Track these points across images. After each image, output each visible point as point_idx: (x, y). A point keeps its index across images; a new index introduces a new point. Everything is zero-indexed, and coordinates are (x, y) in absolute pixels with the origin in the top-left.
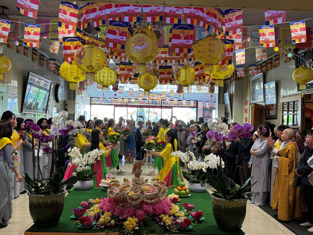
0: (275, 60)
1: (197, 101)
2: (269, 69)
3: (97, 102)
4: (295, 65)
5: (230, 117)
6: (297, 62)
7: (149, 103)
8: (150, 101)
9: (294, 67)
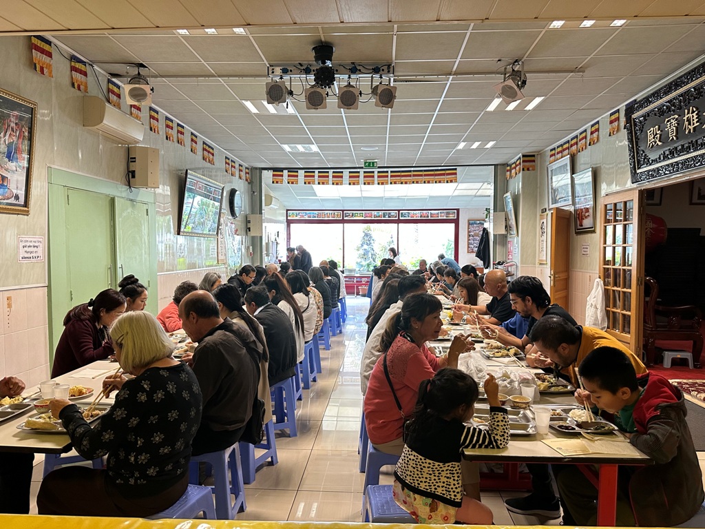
0: (592, 133)
1: (458, 210)
2: (583, 148)
3: (297, 216)
4: (627, 138)
6: (630, 133)
7: (379, 217)
8: (381, 213)
9: (625, 143)
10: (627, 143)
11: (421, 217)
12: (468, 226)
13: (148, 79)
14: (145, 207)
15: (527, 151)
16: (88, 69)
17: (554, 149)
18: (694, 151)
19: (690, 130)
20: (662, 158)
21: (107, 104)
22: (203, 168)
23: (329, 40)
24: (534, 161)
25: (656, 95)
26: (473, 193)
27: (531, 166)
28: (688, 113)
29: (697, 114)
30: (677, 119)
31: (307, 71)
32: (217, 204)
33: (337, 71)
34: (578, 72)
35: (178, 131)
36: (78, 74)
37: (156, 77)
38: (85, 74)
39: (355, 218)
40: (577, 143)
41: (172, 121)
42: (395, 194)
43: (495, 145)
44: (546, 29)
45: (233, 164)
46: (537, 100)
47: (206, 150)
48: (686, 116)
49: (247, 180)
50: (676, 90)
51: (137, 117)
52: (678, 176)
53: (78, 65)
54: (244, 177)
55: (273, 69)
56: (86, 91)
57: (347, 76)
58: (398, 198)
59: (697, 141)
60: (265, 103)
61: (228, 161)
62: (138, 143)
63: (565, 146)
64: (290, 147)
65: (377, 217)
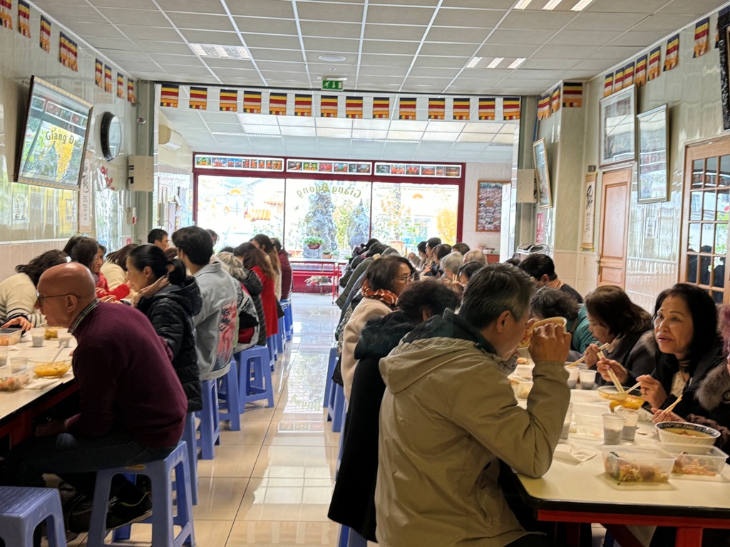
0: (668, 52)
1: (464, 165)
2: (654, 75)
3: (210, 164)
4: (719, 61)
6: (724, 55)
7: (342, 170)
8: (345, 164)
9: (717, 70)
10: (719, 70)
11: (407, 173)
12: (479, 190)
15: (572, 76)
17: (611, 75)
22: (59, 77)
24: (580, 93)
26: (488, 138)
27: (576, 100)
32: (77, 137)
35: (20, 13)
39: (303, 171)
40: (645, 67)
42: (367, 135)
43: (524, 64)
45: (108, 72)
47: (65, 47)
49: (129, 99)
54: (125, 95)
58: (373, 141)
63: (629, 71)
64: (204, 48)
65: (339, 170)
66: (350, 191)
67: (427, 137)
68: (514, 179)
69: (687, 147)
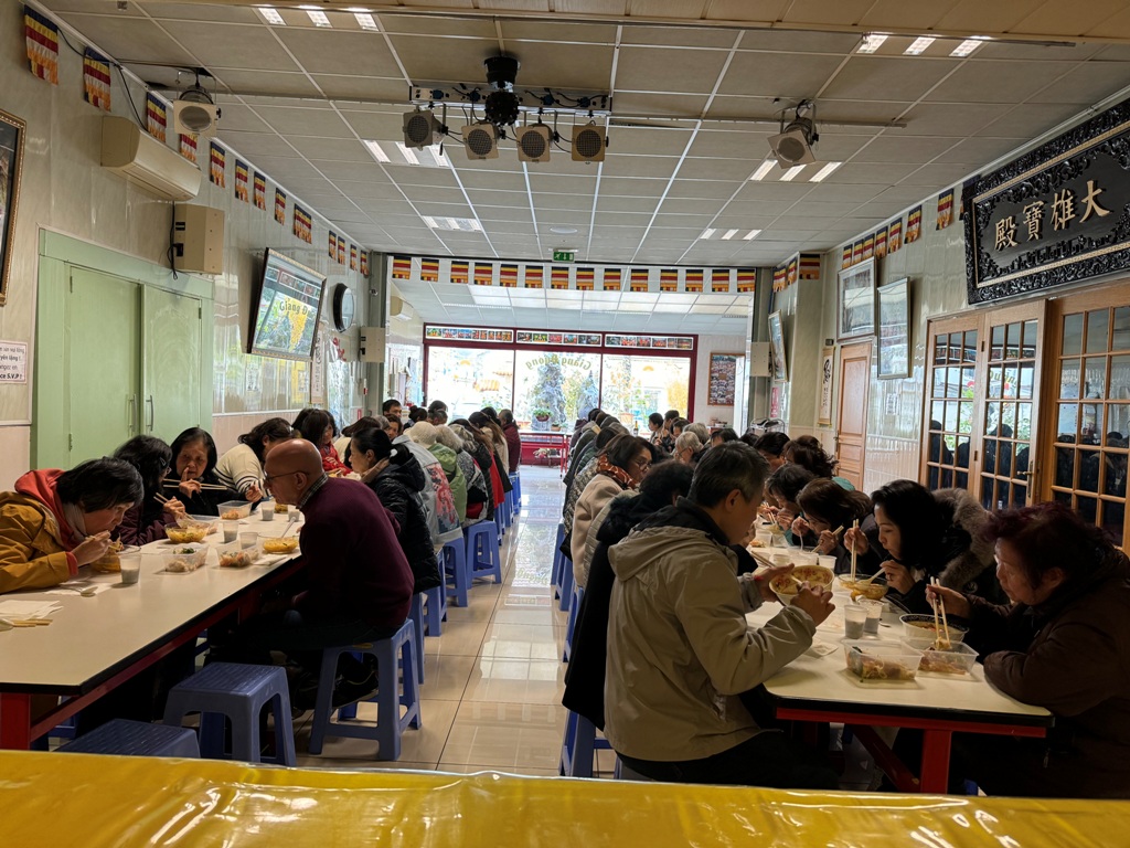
0: (910, 224)
1: (696, 337)
2: (895, 247)
3: (440, 335)
4: (963, 234)
5: (783, 374)
6: (969, 227)
7: (572, 342)
8: (575, 335)
9: (962, 241)
10: (963, 242)
11: (638, 344)
12: (711, 363)
13: (213, 95)
14: (196, 304)
15: (809, 247)
16: (113, 73)
17: (851, 246)
18: (1066, 257)
19: (1061, 224)
20: (1016, 267)
21: (142, 132)
22: (293, 248)
23: (511, 49)
24: (817, 264)
25: (1012, 168)
26: (721, 310)
27: (813, 272)
28: (1059, 199)
29: (1072, 201)
30: (1041, 208)
31: (474, 98)
32: (310, 308)
33: (521, 100)
34: (896, 125)
35: (256, 185)
36: (95, 79)
37: (226, 92)
38: (107, 80)
39: (533, 342)
40: (886, 239)
41: (246, 167)
42: (598, 306)
43: (759, 235)
44: (852, 54)
45: (342, 244)
46: (830, 168)
47: (299, 219)
48: (1056, 203)
49: (362, 271)
50: (1042, 161)
51: (190, 157)
52: (1040, 294)
53: (95, 65)
54: (358, 266)
55: (418, 91)
56: (107, 108)
57: (537, 110)
58: (603, 313)
59: (1070, 242)
60: (402, 146)
61: (333, 238)
62: (190, 198)
63: (868, 243)
64: (436, 221)
65: (568, 342)
66: (580, 363)
67: (659, 308)
68: (748, 352)
69: (929, 321)
